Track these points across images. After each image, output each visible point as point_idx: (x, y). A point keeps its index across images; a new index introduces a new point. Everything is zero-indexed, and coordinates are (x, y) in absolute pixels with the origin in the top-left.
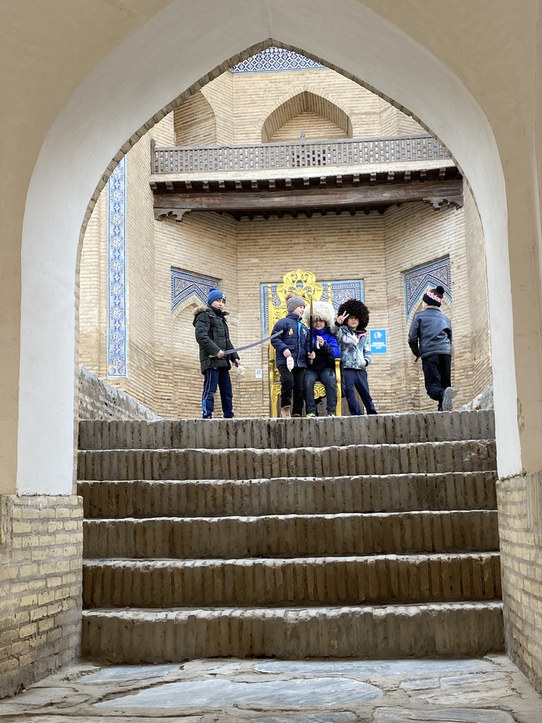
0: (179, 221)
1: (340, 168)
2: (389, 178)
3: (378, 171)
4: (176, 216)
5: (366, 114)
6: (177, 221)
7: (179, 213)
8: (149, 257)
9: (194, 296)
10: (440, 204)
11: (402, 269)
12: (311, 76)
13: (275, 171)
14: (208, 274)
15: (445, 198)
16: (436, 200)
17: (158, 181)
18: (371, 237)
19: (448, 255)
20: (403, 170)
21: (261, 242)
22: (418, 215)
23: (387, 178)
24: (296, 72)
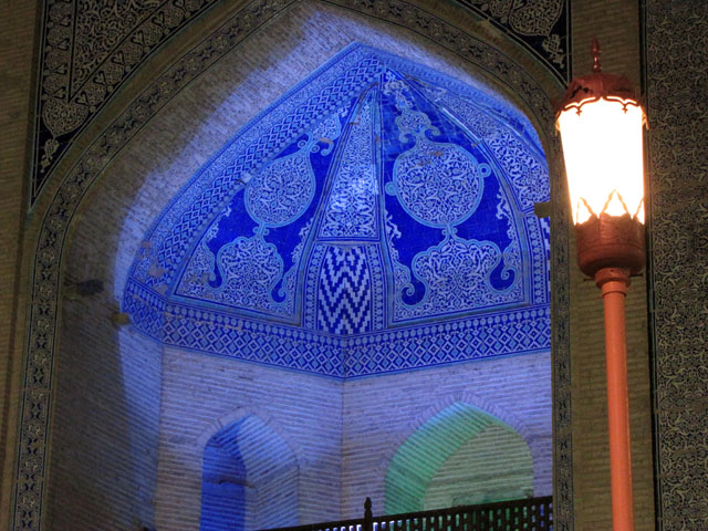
12: (467, 374)
24: (444, 370)
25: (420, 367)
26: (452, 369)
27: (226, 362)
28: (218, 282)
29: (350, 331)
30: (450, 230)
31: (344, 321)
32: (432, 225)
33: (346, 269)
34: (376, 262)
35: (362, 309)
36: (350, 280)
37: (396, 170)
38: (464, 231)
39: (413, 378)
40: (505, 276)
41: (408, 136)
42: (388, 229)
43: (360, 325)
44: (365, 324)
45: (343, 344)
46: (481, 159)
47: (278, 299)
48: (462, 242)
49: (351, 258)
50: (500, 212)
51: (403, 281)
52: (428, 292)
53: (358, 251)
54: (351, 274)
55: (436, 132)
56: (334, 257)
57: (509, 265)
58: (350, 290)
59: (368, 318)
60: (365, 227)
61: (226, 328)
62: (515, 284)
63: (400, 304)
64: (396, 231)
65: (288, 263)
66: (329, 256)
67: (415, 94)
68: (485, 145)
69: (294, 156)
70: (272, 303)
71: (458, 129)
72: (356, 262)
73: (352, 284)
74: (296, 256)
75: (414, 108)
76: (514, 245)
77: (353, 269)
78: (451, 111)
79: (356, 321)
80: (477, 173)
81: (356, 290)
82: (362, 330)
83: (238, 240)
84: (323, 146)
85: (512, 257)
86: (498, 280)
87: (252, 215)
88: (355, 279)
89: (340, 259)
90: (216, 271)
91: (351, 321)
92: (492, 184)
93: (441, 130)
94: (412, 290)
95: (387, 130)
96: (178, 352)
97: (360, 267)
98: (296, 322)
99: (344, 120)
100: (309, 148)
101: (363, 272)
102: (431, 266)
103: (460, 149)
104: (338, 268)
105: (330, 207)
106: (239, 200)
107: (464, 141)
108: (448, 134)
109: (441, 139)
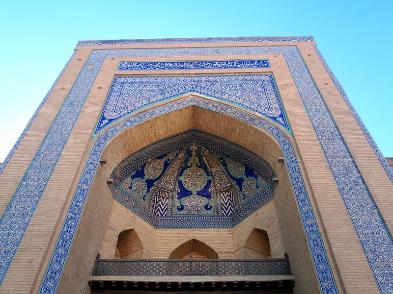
2: (246, 286)
3: (239, 280)
5: (226, 252)
12: (197, 231)
17: (94, 280)
23: (244, 285)
24: (190, 229)
25: (182, 227)
26: (192, 229)
27: (129, 211)
28: (131, 188)
29: (160, 215)
30: (195, 192)
31: (158, 212)
32: (190, 190)
33: (161, 198)
34: (171, 198)
35: (164, 210)
36: (161, 202)
37: (184, 173)
38: (198, 193)
39: (178, 230)
40: (209, 207)
41: (191, 164)
42: (177, 189)
43: (163, 214)
44: (165, 214)
45: (158, 219)
46: (208, 175)
47: (145, 200)
48: (197, 196)
49: (164, 195)
50: (210, 190)
51: (178, 203)
52: (185, 208)
53: (166, 194)
54: (162, 200)
55: (199, 165)
56: (159, 194)
57: (210, 204)
58: (161, 204)
59: (166, 212)
60: (171, 187)
61: (131, 201)
62: (212, 209)
63: (176, 210)
64: (179, 190)
65: (148, 191)
66: (158, 193)
67: (199, 151)
68: (211, 171)
69: (161, 159)
70: (142, 200)
71: (205, 164)
72: (165, 197)
73: (162, 203)
74: (151, 190)
75: (196, 156)
76: (212, 199)
77: (163, 199)
78: (206, 158)
79: (162, 213)
80: (206, 178)
81: (163, 205)
82: (164, 215)
83: (139, 178)
84: (169, 160)
85: (211, 202)
86: (206, 207)
87: (145, 172)
88: (163, 202)
89: (161, 195)
90: (131, 185)
91: (160, 213)
92: (209, 182)
93: (201, 164)
94: (180, 207)
95: (186, 161)
96: (117, 203)
97: (165, 198)
98: (147, 208)
99: (177, 154)
100: (165, 159)
101: (166, 200)
102: (187, 201)
103: (203, 170)
104: (159, 198)
105: (163, 179)
106: (143, 166)
107: (205, 169)
108: (202, 166)
109: (200, 167)
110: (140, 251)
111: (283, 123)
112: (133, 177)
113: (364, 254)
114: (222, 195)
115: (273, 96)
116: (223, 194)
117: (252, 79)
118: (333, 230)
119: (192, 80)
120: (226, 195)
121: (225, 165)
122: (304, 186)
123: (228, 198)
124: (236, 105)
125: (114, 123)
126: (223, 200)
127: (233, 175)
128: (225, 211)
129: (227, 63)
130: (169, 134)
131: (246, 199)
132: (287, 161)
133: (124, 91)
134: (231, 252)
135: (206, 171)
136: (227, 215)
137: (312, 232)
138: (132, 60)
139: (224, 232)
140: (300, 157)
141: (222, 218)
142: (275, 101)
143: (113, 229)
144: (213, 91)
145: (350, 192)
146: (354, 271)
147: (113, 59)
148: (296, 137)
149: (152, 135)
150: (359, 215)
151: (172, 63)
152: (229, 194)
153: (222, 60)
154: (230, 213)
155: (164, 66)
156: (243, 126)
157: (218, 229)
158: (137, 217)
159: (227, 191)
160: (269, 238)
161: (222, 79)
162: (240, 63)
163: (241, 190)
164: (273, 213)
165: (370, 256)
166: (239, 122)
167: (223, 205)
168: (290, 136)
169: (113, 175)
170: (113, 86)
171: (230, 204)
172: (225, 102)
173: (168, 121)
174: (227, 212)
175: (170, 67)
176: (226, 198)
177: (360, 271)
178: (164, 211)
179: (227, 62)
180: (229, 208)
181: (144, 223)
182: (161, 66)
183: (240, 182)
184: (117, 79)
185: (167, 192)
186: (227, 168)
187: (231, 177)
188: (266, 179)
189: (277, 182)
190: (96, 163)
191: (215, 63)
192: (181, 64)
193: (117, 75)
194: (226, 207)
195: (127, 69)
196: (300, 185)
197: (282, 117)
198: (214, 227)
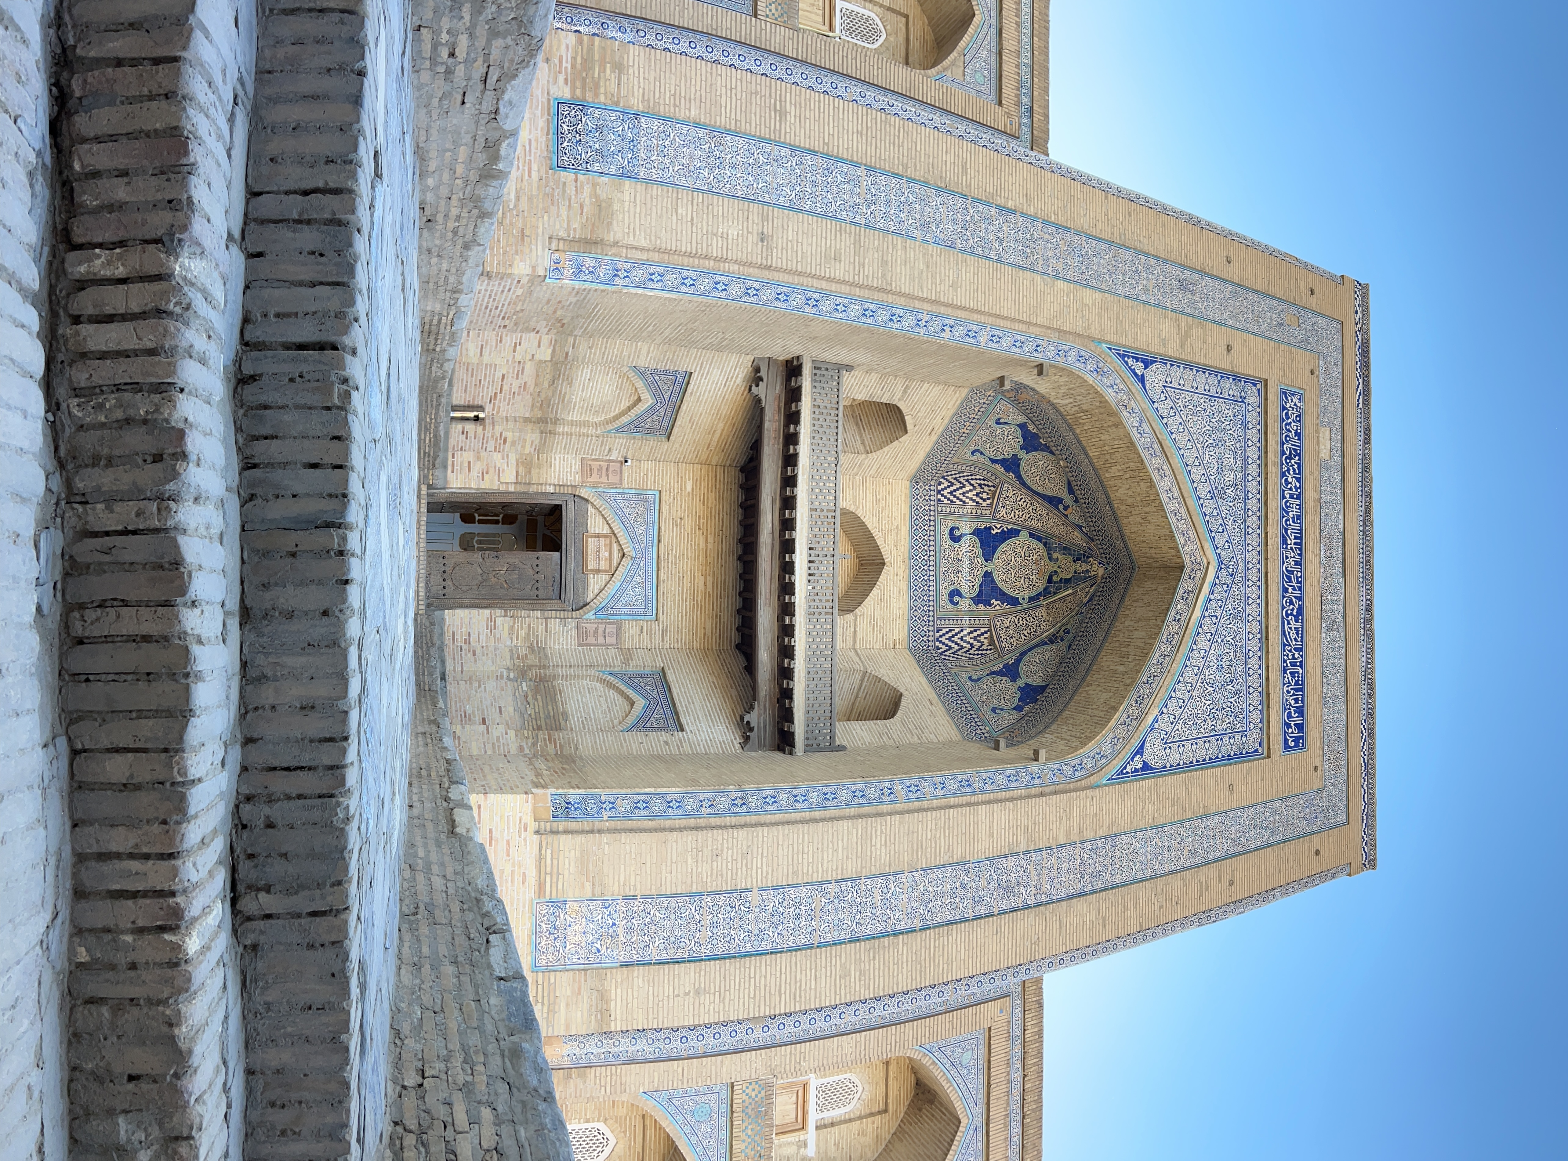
0: (750, 390)
1: (803, 600)
2: (786, 661)
3: (796, 648)
4: (757, 386)
5: (855, 631)
6: (751, 387)
7: (760, 391)
8: (708, 341)
9: (651, 401)
10: (748, 723)
11: (666, 669)
12: (902, 570)
13: (806, 519)
14: (678, 423)
15: (756, 729)
16: (753, 718)
17: (804, 366)
18: (708, 632)
19: (682, 730)
20: (796, 679)
21: (712, 496)
22: (734, 692)
23: (787, 657)
25: (911, 537)
26: (907, 560)
27: (946, 421)
28: (998, 422)
29: (940, 488)
30: (990, 567)
31: (946, 484)
32: (995, 556)
33: (978, 490)
34: (979, 512)
35: (952, 498)
36: (971, 491)
37: (1035, 542)
38: (988, 575)
39: (905, 530)
40: (956, 599)
41: (1057, 559)
42: (998, 526)
43: (943, 495)
44: (942, 498)
45: (933, 483)
46: (1031, 598)
47: (973, 453)
48: (981, 573)
49: (985, 496)
50: (996, 603)
51: (966, 528)
52: (954, 545)
53: (988, 502)
54: (974, 492)
55: (1055, 578)
56: (988, 486)
57: (962, 602)
59: (946, 501)
60: (1003, 512)
62: (950, 605)
63: (950, 524)
64: (996, 531)
65: (993, 461)
66: (990, 483)
67: (1086, 578)
68: (1040, 606)
69: (1066, 489)
70: (973, 448)
71: (1055, 593)
72: (981, 498)
73: (967, 492)
74: (997, 466)
75: (1075, 572)
76: (973, 607)
77: (977, 495)
78: (1068, 595)
79: (945, 493)
80: (1023, 595)
81: (963, 494)
82: (939, 496)
83: (1021, 440)
84: (1066, 508)
85: (965, 604)
86: (955, 593)
87: (1035, 453)
88: (970, 494)
89: (986, 489)
90: (1006, 423)
91: (946, 488)
92: (1014, 601)
93: (1056, 583)
94: (957, 533)
95: (1065, 548)
96: (963, 395)
97: (978, 499)
98: (955, 459)
99: (1080, 527)
100: (1068, 499)
101: (974, 501)
102: (969, 546)
103: (1041, 589)
104: (980, 485)
105: (1022, 493)
106: (1047, 449)
107: (1046, 593)
108: (1052, 585)
109: (1050, 581)
110: (862, 448)
111: (1128, 769)
112: (1022, 426)
113: (835, 877)
114: (983, 630)
115: (1201, 754)
116: (986, 632)
117: (1252, 708)
118: (882, 832)
119: (1250, 566)
120: (982, 639)
121: (1052, 639)
122: (974, 793)
123: (975, 643)
124: (1177, 667)
125: (1137, 387)
126: (971, 632)
127: (1027, 657)
128: (947, 636)
129: (1296, 649)
130: (1121, 509)
131: (969, 683)
132: (1034, 767)
133: (1219, 404)
134: (855, 642)
135: (1039, 594)
136: (937, 640)
137: (878, 792)
138: (1310, 420)
139: (899, 631)
140: (1042, 795)
141: (931, 628)
142: (1188, 757)
143: (905, 392)
144: (1218, 615)
145: (958, 884)
146: (806, 850)
147: (1312, 372)
148: (1090, 792)
149: (1114, 471)
150: (910, 890)
151: (1299, 517)
152: (984, 647)
153: (1307, 638)
154: (941, 645)
155: (1292, 496)
156: (1128, 681)
157: (906, 617)
158: (934, 438)
159: (992, 643)
160: (878, 722)
161: (1251, 636)
162: (1297, 683)
163: (993, 673)
164: (932, 736)
165: (833, 888)
166: (1138, 672)
167: (959, 632)
168: (1093, 780)
169: (1020, 387)
170: (1236, 378)
171: (962, 648)
172: (1188, 642)
173: (1147, 509)
174: (943, 639)
175: (1288, 513)
176: (975, 638)
177: (805, 861)
178: (949, 496)
179: (1300, 650)
180: (953, 645)
181: (921, 455)
182: (1291, 489)
183: (1011, 672)
184: (1255, 385)
185: (991, 504)
186: (1046, 644)
187: (1023, 654)
188: (1011, 729)
189: (997, 748)
190: (1037, 355)
191: (1297, 621)
192: (1296, 538)
193: (1266, 385)
194: (955, 639)
195: (1284, 408)
196: (976, 785)
197: (1142, 769)
198: (911, 609)
